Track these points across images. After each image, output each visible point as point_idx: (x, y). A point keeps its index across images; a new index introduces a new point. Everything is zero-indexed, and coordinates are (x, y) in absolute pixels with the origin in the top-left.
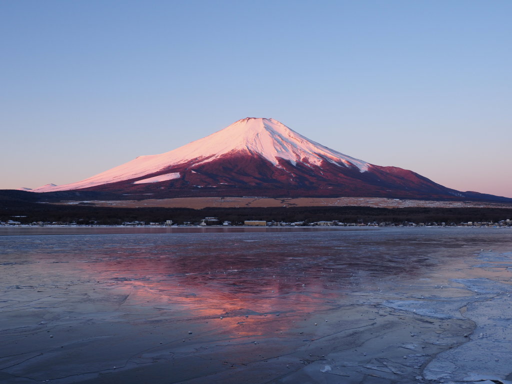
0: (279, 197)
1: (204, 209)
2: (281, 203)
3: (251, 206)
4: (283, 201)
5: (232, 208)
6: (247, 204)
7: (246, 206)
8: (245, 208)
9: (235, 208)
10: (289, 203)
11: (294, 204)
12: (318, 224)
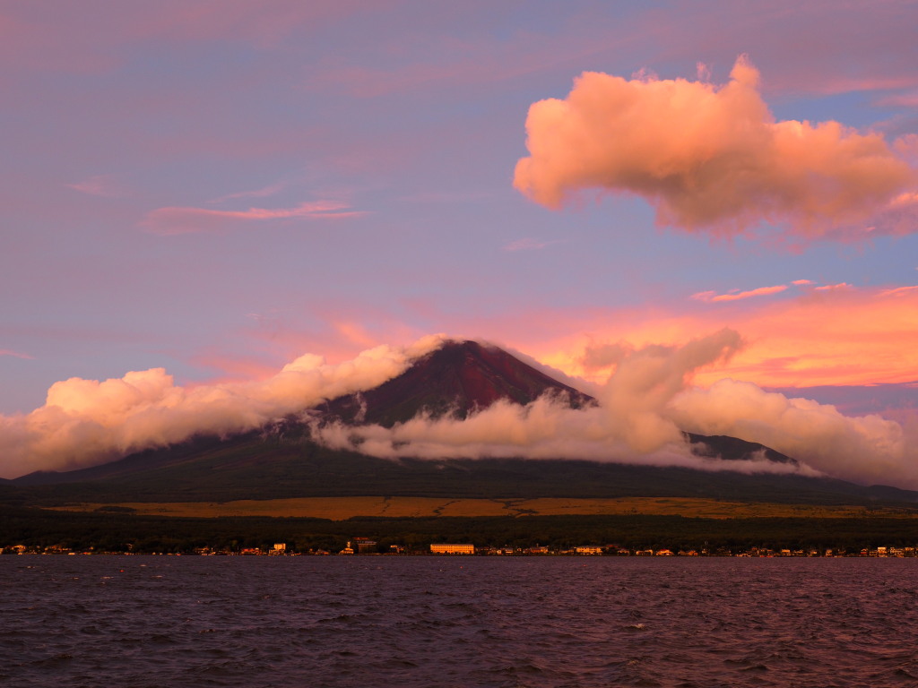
0: (500, 498)
1: (350, 520)
2: (504, 508)
3: (444, 514)
4: (508, 505)
5: (406, 519)
6: (436, 511)
7: (434, 514)
8: (431, 519)
9: (412, 519)
10: (520, 508)
11: (531, 511)
12: (579, 550)
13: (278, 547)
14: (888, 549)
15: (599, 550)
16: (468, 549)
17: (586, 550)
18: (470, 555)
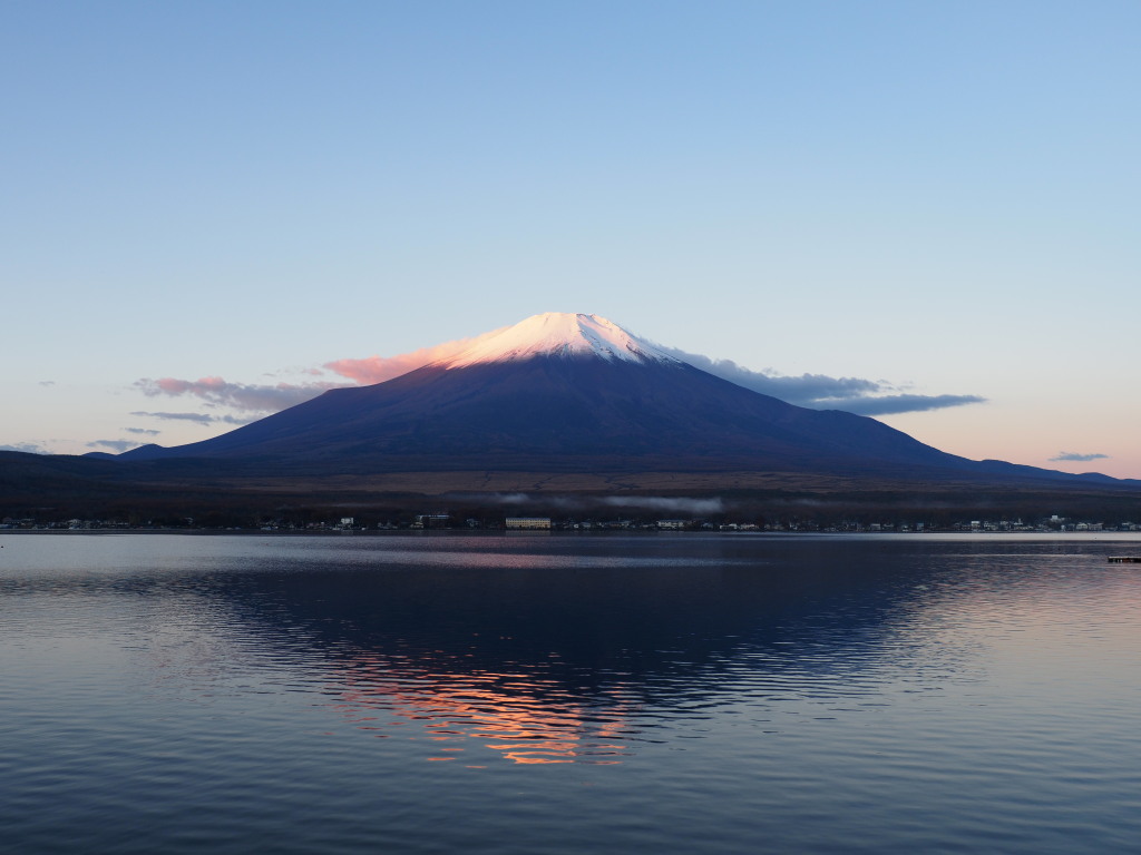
12: (660, 524)
13: (346, 521)
14: (982, 524)
15: (681, 524)
16: (545, 523)
17: (668, 524)
18: (546, 529)
